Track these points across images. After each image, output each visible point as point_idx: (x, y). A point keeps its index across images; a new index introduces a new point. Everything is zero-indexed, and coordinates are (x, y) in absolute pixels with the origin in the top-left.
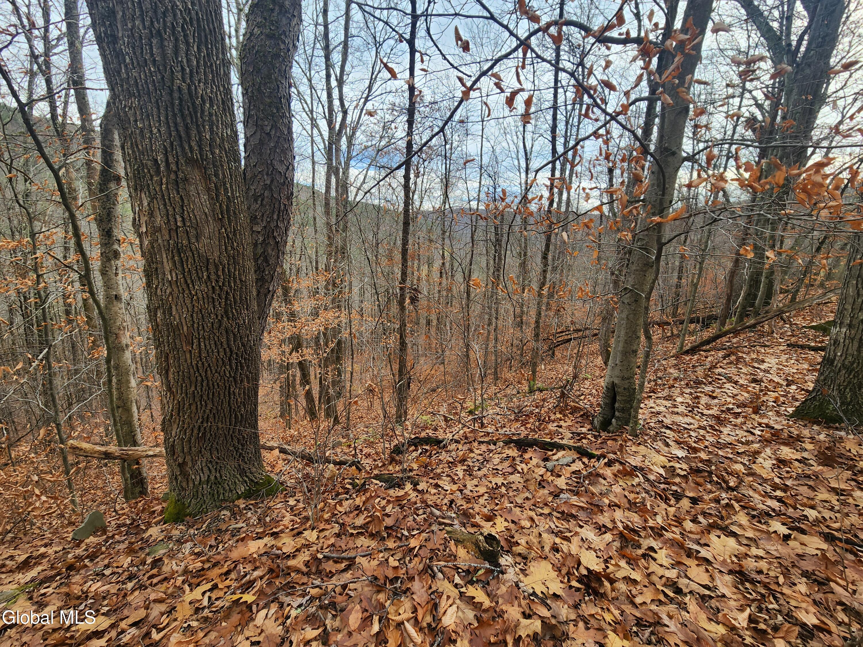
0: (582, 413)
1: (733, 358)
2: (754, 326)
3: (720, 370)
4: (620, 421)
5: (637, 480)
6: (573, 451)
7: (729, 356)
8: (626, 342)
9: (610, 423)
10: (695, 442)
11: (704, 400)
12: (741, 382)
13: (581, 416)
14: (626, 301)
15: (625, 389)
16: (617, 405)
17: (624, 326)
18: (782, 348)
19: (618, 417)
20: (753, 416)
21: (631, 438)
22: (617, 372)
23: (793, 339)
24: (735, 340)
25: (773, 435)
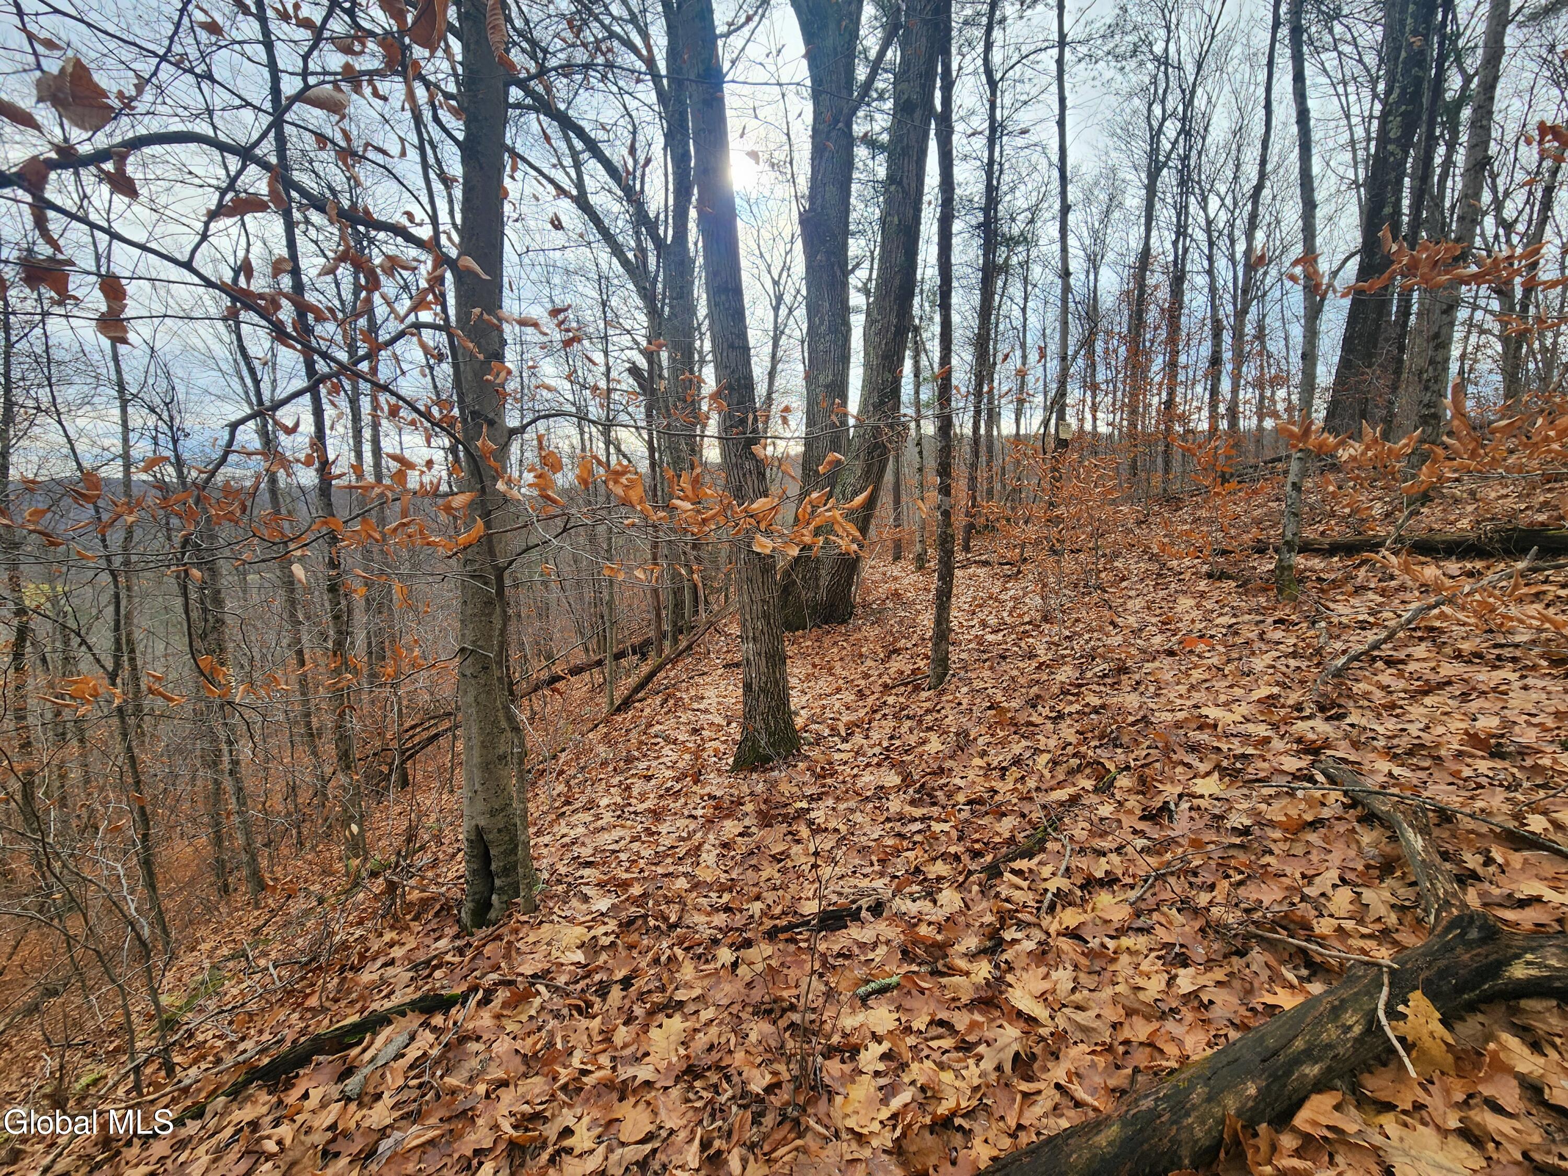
0: (438, 907)
1: (671, 702)
2: (689, 647)
3: (659, 727)
4: (505, 892)
5: (537, 1001)
6: (410, 1014)
7: (666, 701)
8: (483, 746)
9: (489, 905)
10: (626, 871)
11: (638, 786)
12: (681, 738)
13: (437, 914)
14: (468, 673)
15: (499, 831)
16: (493, 867)
17: (474, 717)
18: (720, 672)
19: (501, 888)
20: (695, 788)
21: (525, 918)
22: (480, 805)
23: (729, 656)
24: (672, 674)
25: (715, 808)
